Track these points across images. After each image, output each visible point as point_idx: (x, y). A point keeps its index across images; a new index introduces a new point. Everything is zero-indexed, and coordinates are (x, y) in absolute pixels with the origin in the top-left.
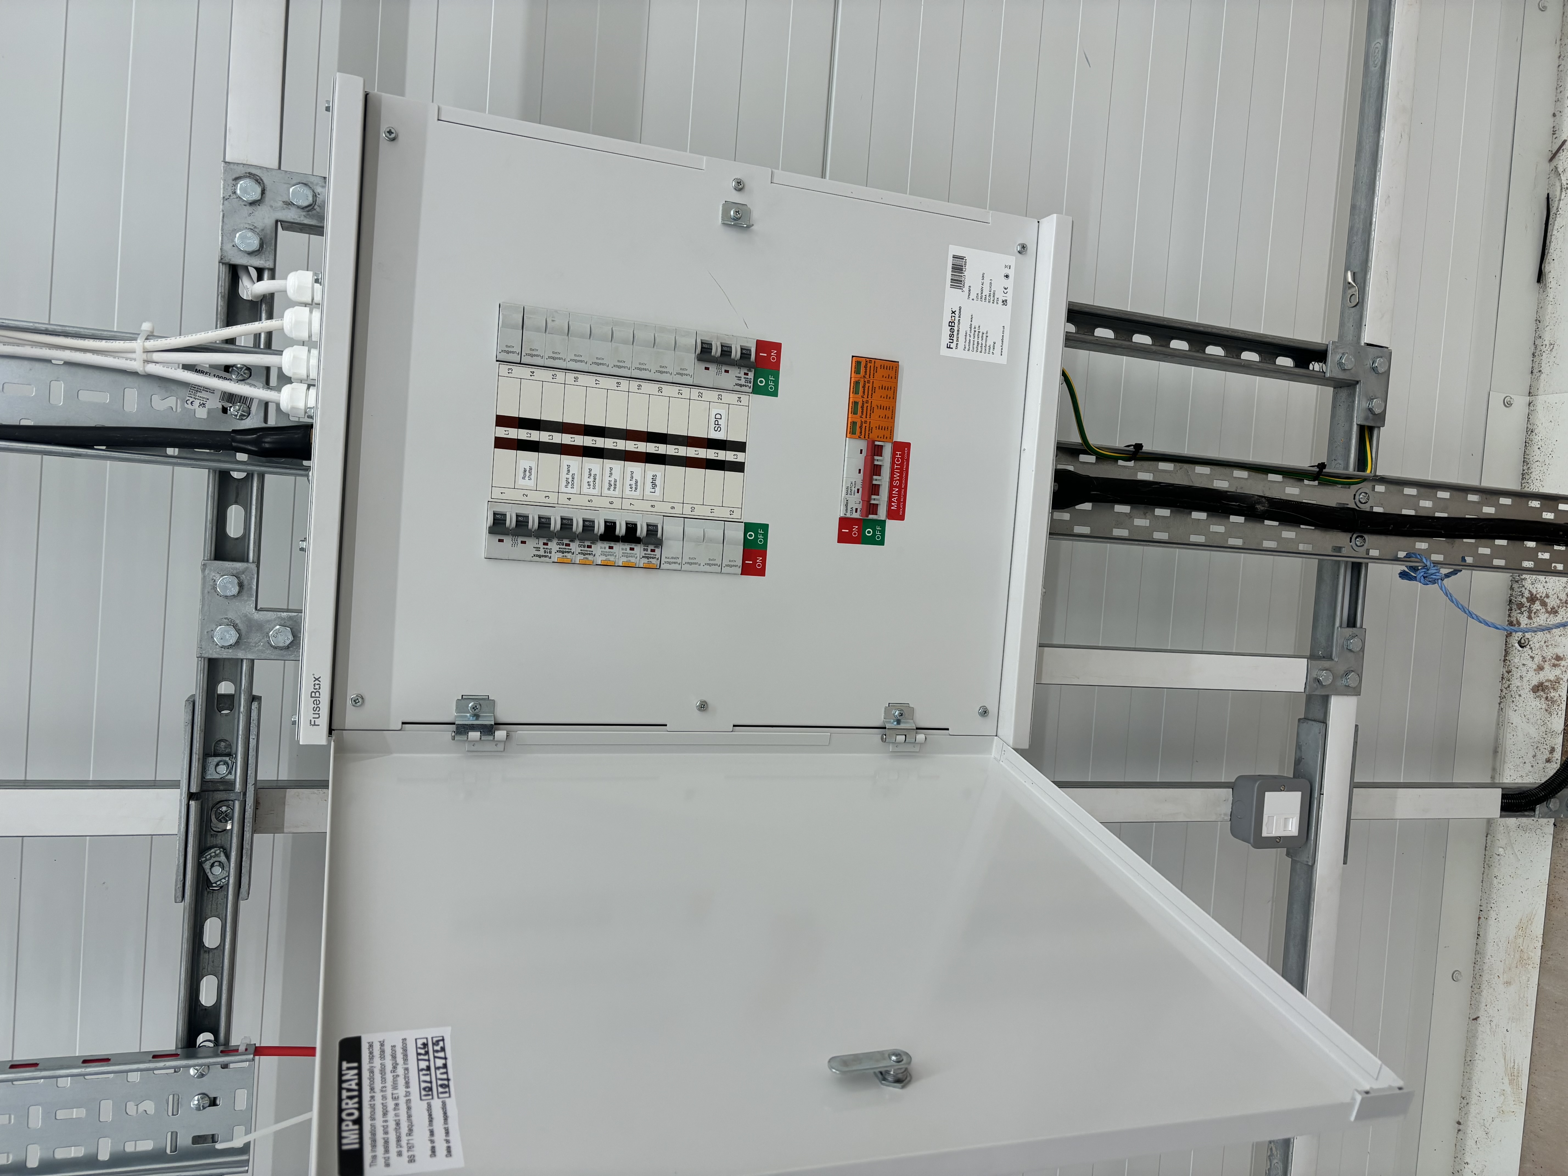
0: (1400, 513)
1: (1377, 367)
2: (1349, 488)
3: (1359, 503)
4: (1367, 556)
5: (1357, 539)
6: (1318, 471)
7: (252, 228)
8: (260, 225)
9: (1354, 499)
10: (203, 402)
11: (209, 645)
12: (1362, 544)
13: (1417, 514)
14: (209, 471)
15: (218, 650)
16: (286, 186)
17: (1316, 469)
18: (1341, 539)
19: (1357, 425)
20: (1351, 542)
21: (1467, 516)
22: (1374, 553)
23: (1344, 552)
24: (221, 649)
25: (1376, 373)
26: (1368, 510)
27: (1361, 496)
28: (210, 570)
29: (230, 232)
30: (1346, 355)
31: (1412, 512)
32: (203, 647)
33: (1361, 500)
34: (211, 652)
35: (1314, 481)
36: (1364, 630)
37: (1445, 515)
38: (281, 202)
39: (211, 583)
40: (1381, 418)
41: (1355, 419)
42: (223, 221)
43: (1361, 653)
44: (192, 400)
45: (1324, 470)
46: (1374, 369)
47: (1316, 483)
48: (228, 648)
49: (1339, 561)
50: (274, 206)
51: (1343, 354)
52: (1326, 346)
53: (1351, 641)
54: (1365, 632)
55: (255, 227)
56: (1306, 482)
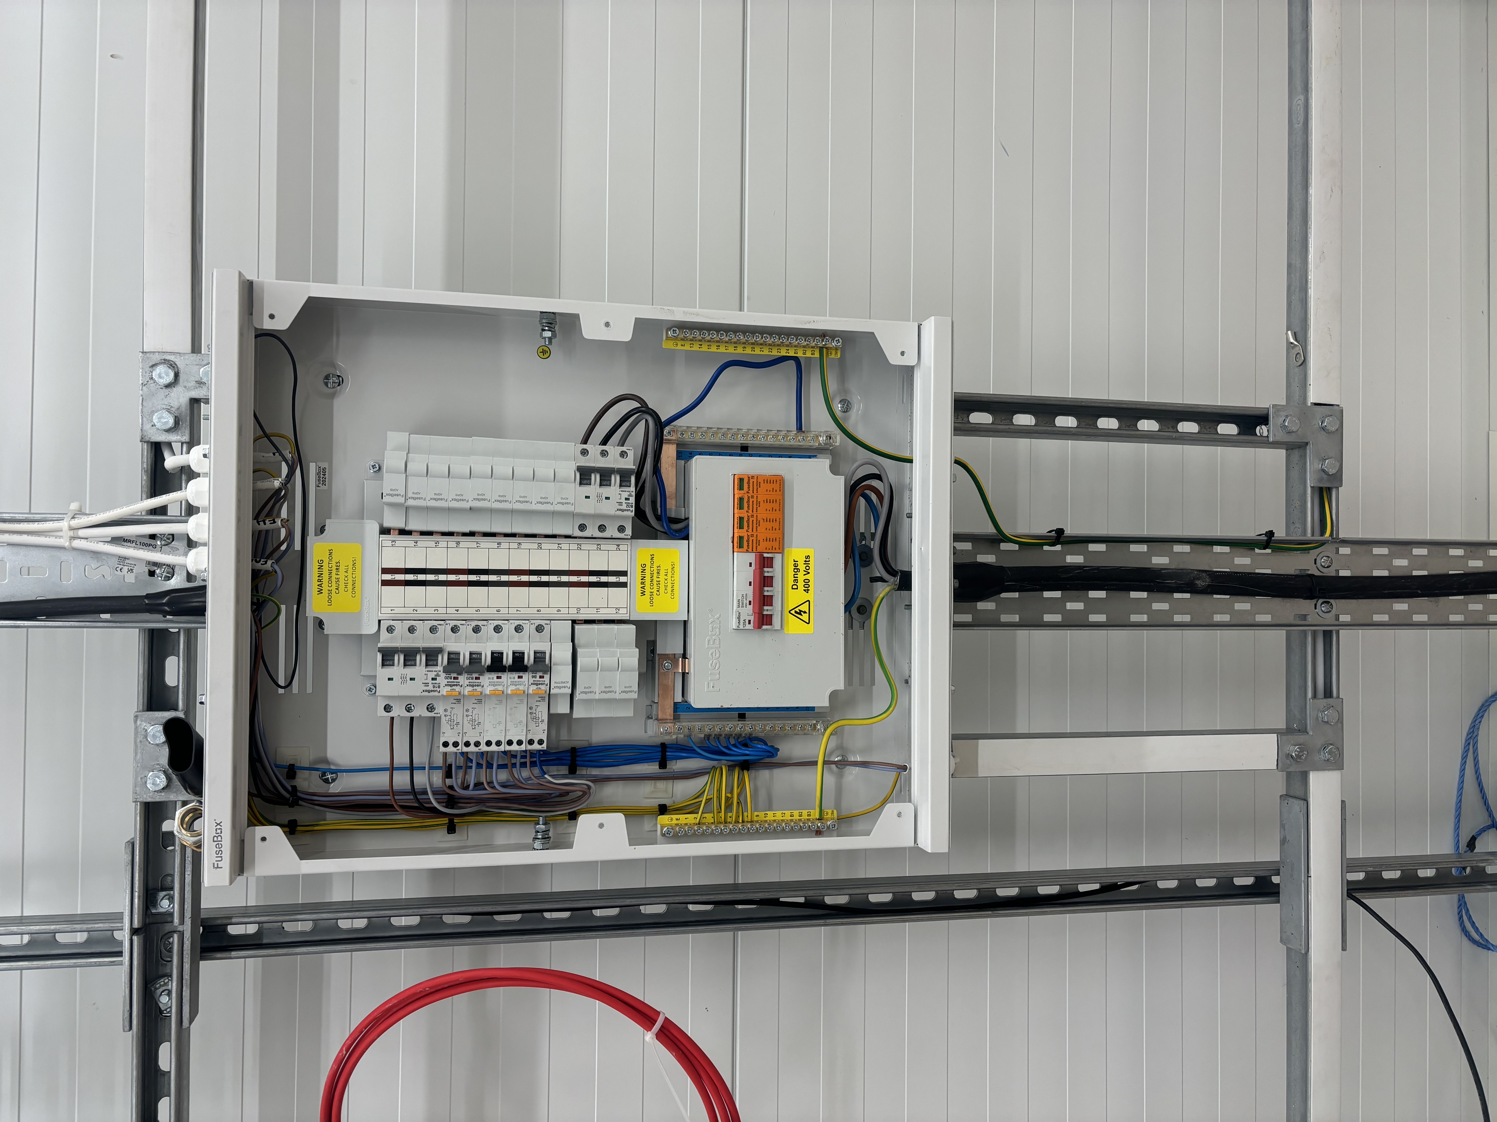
0: (1371, 575)
1: (1326, 426)
2: (1308, 553)
3: (1321, 567)
4: (1337, 623)
5: (1323, 605)
6: (1267, 539)
7: (169, 408)
8: (175, 404)
9: (1315, 563)
10: (132, 568)
11: (143, 790)
12: (1328, 610)
13: (1392, 575)
14: (139, 630)
15: (151, 794)
16: (198, 367)
17: (1264, 538)
18: (1304, 606)
19: (1311, 487)
20: (1316, 609)
21: (1451, 572)
22: (1345, 618)
23: (1310, 620)
24: (154, 793)
25: (1326, 433)
26: (1333, 574)
27: (1323, 560)
28: (142, 721)
29: (149, 413)
30: (1289, 418)
31: (1385, 573)
32: (138, 792)
33: (1323, 564)
34: (145, 796)
35: (1264, 549)
36: (1341, 700)
37: (1425, 573)
38: (194, 382)
39: (143, 733)
40: (1337, 478)
41: (1309, 481)
42: (142, 405)
43: (1340, 725)
44: (121, 567)
45: (1273, 538)
46: (1323, 429)
47: (1268, 551)
48: (161, 792)
49: (1305, 631)
50: (187, 386)
51: (1287, 416)
52: (1267, 410)
53: (1326, 713)
54: (1342, 702)
55: (172, 407)
56: (1257, 551)
